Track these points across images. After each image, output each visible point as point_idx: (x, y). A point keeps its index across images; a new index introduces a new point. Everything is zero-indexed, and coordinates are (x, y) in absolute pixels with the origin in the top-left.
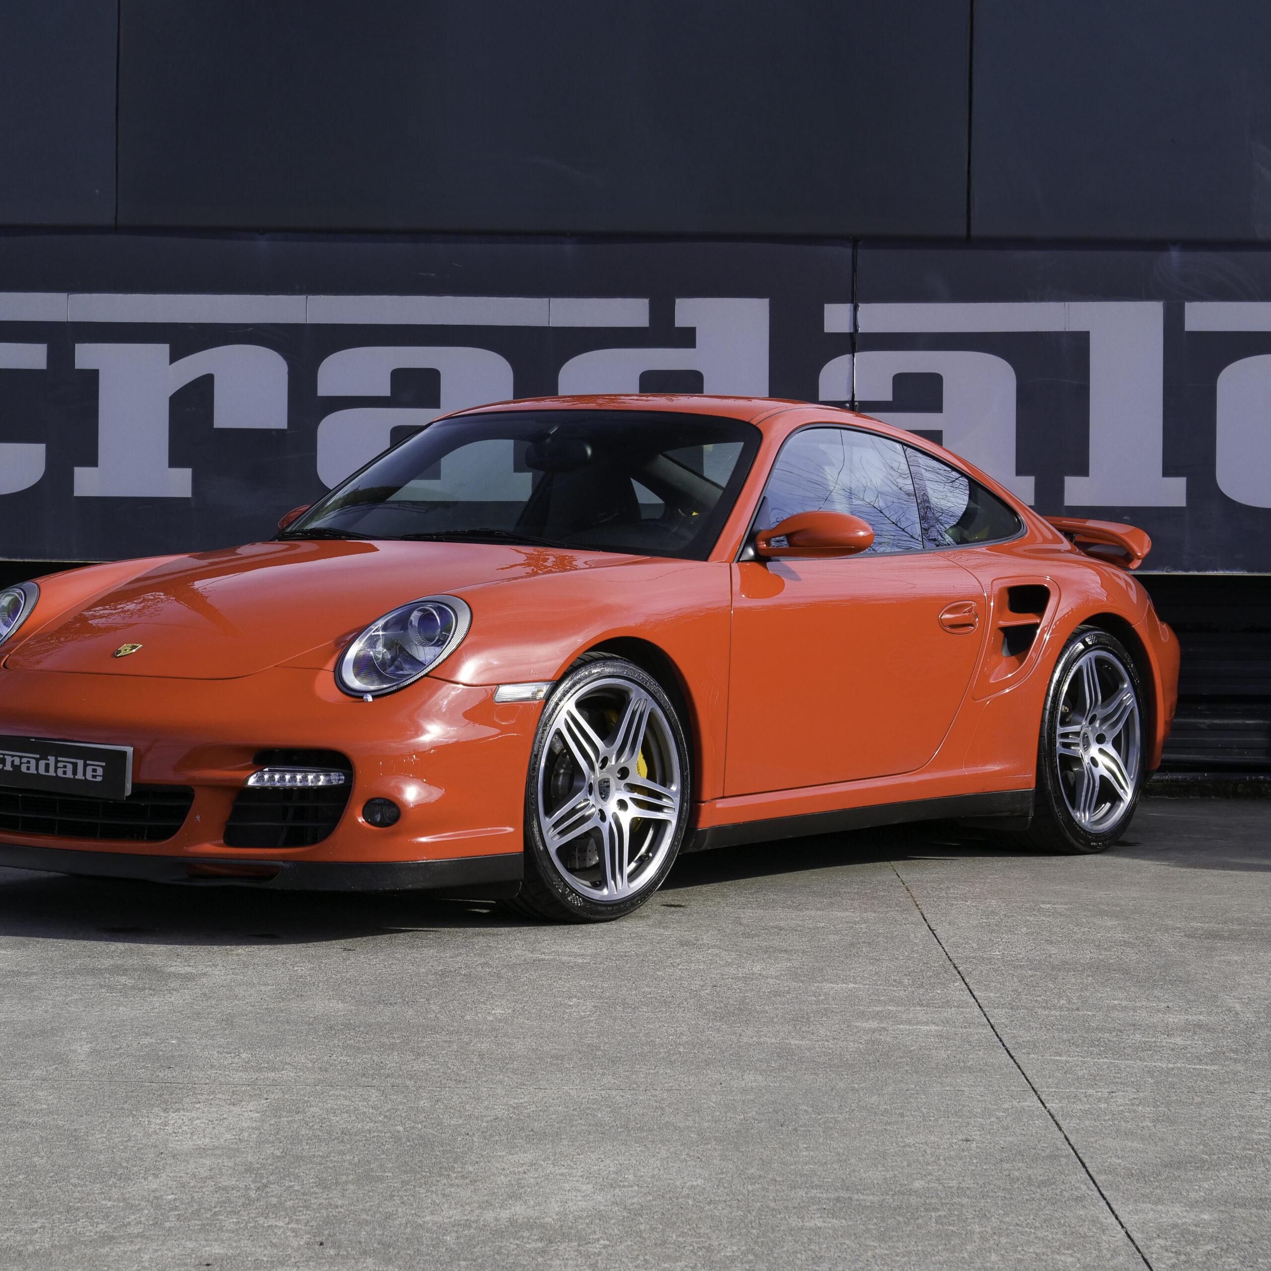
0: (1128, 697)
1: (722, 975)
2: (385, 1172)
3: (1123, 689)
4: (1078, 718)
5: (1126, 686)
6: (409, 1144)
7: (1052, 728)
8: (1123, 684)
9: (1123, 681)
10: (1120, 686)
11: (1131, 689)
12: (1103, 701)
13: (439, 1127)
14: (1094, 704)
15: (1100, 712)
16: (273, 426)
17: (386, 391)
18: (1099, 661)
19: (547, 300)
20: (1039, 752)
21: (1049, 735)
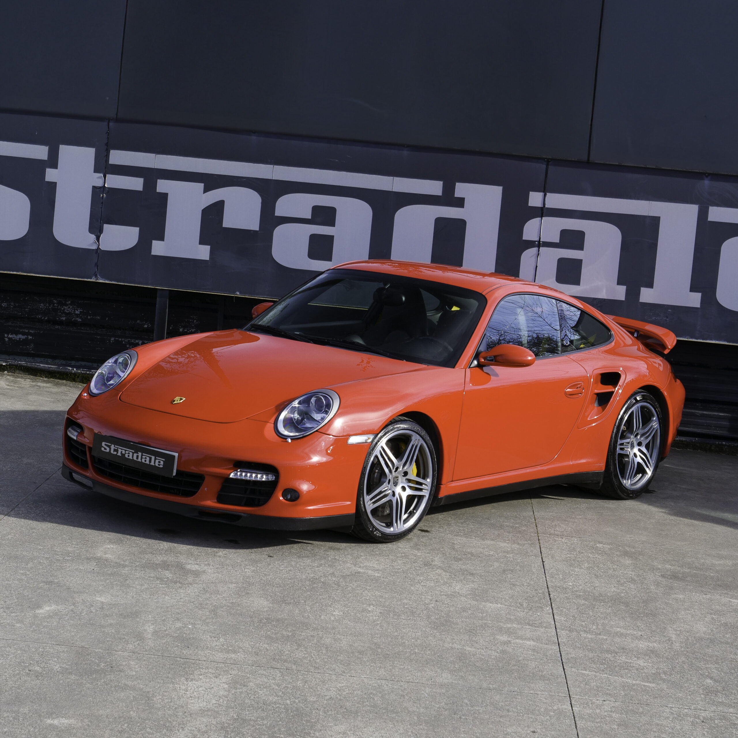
0: (655, 424)
1: (441, 592)
2: (280, 734)
3: (653, 420)
4: (629, 435)
5: (654, 419)
6: (292, 714)
7: (616, 442)
8: (653, 418)
9: (653, 416)
10: (652, 419)
11: (657, 420)
12: (642, 426)
13: (305, 703)
14: (638, 428)
15: (640, 432)
16: (252, 229)
17: (309, 216)
18: (642, 408)
19: (392, 178)
20: (608, 452)
21: (614, 445)
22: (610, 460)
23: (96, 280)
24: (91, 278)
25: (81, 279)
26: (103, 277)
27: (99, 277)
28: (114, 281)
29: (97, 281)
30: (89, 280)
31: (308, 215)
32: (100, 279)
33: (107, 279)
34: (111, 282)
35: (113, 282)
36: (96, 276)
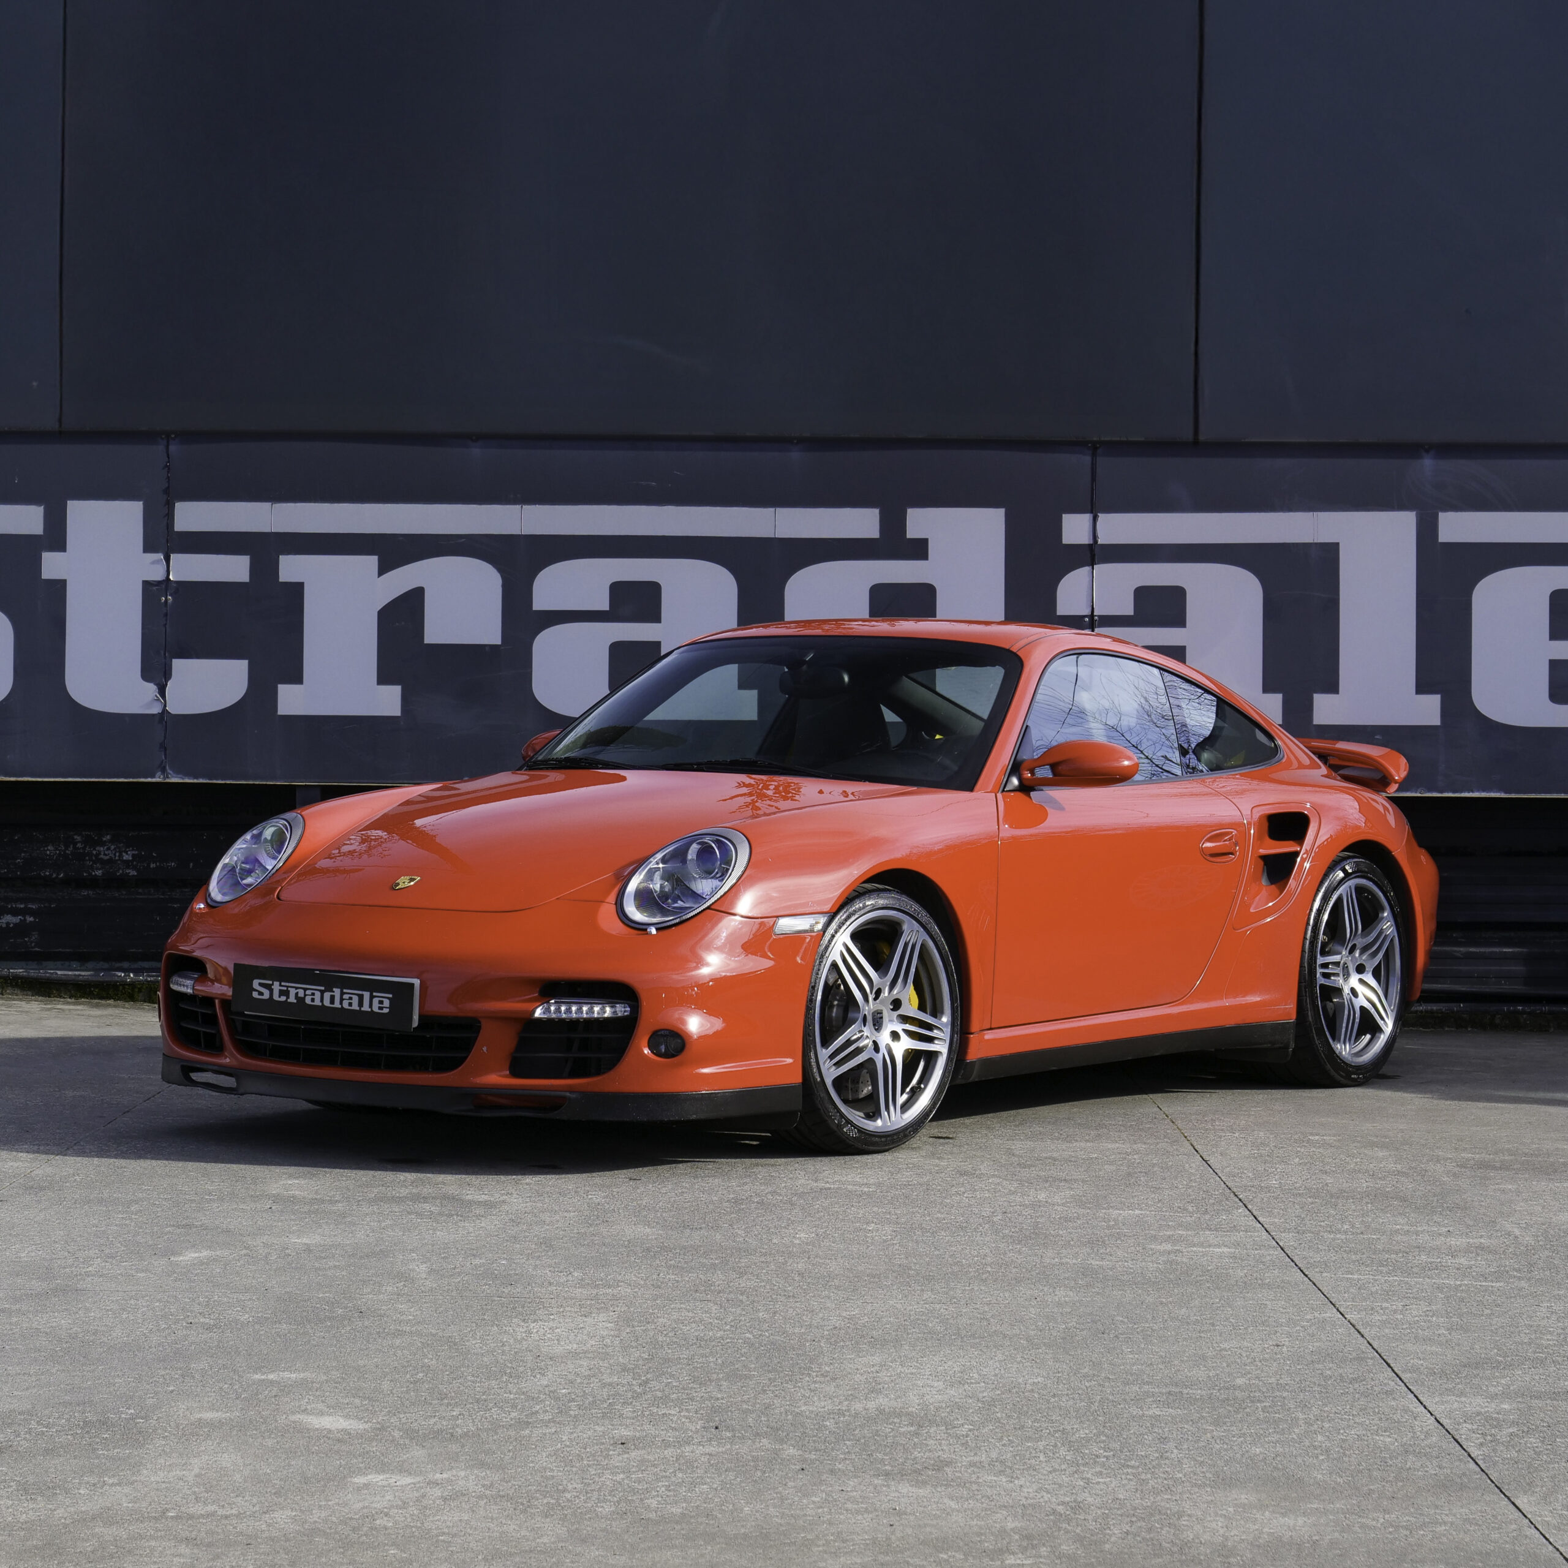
0: (1387, 926)
3: (1382, 918)
4: (1337, 948)
5: (1385, 914)
7: (1313, 958)
8: (1383, 912)
9: (1383, 909)
10: (1380, 915)
11: (1391, 918)
12: (1364, 928)
14: (1355, 932)
15: (1361, 941)
16: (485, 642)
17: (604, 605)
18: (1359, 890)
19: (772, 510)
20: (1300, 982)
21: (1310, 965)
22: (1305, 998)
23: (165, 779)
24: (153, 776)
25: (131, 780)
26: (178, 772)
27: (169, 771)
28: (203, 777)
29: (168, 780)
30: (149, 780)
31: (602, 603)
32: (173, 777)
33: (188, 775)
34: (195, 781)
35: (201, 781)
36: (163, 770)
